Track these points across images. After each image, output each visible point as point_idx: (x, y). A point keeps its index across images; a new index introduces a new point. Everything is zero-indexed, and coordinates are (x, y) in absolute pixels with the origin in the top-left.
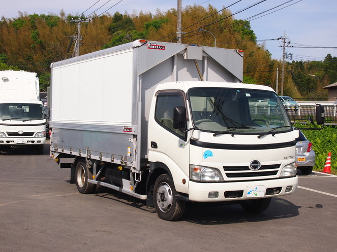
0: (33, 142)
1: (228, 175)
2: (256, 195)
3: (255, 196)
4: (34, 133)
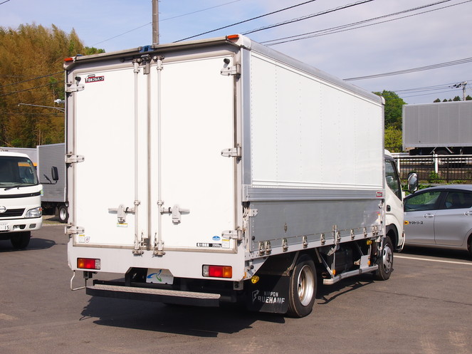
0: (22, 226)
4: (23, 210)
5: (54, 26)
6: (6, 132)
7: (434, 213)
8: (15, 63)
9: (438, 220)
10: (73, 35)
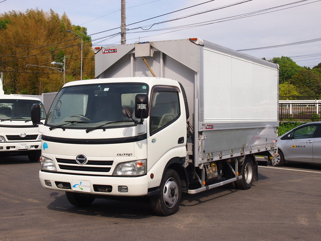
1: (61, 167)
2: (82, 189)
3: (81, 191)
4: (37, 135)
5: (51, 10)
6: (17, 84)
7: (312, 140)
8: (24, 36)
9: (316, 145)
10: (64, 17)
